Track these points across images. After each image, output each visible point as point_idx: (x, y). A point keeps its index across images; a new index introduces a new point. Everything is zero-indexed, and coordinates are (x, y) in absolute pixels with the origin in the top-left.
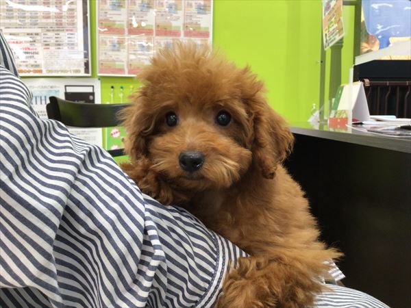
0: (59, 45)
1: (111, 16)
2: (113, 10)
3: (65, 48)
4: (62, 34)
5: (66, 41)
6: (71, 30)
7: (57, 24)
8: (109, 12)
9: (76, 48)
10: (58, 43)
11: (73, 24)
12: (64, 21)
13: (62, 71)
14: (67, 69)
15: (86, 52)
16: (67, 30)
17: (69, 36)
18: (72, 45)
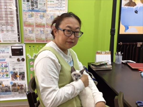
0: (8, 31)
1: (28, 20)
2: (29, 18)
3: (10, 32)
4: (8, 27)
5: (10, 29)
6: (12, 25)
7: (6, 23)
8: (28, 19)
9: (14, 32)
10: (7, 30)
11: (13, 23)
12: (9, 21)
13: (9, 41)
14: (11, 40)
15: (18, 33)
16: (11, 25)
17: (12, 27)
18: (13, 31)
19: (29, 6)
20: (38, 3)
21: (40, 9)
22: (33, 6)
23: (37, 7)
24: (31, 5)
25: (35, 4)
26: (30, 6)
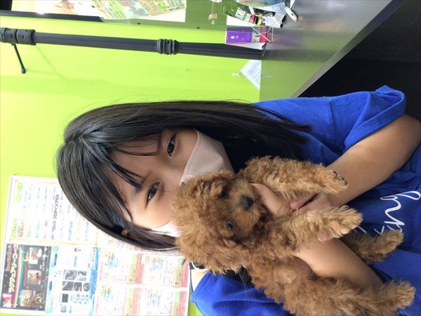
1: (119, 303)
2: (112, 300)
19: (78, 295)
20: (73, 269)
21: (89, 265)
22: (78, 286)
23: (84, 274)
24: (77, 290)
25: (74, 279)
26: (79, 292)
